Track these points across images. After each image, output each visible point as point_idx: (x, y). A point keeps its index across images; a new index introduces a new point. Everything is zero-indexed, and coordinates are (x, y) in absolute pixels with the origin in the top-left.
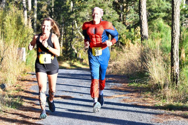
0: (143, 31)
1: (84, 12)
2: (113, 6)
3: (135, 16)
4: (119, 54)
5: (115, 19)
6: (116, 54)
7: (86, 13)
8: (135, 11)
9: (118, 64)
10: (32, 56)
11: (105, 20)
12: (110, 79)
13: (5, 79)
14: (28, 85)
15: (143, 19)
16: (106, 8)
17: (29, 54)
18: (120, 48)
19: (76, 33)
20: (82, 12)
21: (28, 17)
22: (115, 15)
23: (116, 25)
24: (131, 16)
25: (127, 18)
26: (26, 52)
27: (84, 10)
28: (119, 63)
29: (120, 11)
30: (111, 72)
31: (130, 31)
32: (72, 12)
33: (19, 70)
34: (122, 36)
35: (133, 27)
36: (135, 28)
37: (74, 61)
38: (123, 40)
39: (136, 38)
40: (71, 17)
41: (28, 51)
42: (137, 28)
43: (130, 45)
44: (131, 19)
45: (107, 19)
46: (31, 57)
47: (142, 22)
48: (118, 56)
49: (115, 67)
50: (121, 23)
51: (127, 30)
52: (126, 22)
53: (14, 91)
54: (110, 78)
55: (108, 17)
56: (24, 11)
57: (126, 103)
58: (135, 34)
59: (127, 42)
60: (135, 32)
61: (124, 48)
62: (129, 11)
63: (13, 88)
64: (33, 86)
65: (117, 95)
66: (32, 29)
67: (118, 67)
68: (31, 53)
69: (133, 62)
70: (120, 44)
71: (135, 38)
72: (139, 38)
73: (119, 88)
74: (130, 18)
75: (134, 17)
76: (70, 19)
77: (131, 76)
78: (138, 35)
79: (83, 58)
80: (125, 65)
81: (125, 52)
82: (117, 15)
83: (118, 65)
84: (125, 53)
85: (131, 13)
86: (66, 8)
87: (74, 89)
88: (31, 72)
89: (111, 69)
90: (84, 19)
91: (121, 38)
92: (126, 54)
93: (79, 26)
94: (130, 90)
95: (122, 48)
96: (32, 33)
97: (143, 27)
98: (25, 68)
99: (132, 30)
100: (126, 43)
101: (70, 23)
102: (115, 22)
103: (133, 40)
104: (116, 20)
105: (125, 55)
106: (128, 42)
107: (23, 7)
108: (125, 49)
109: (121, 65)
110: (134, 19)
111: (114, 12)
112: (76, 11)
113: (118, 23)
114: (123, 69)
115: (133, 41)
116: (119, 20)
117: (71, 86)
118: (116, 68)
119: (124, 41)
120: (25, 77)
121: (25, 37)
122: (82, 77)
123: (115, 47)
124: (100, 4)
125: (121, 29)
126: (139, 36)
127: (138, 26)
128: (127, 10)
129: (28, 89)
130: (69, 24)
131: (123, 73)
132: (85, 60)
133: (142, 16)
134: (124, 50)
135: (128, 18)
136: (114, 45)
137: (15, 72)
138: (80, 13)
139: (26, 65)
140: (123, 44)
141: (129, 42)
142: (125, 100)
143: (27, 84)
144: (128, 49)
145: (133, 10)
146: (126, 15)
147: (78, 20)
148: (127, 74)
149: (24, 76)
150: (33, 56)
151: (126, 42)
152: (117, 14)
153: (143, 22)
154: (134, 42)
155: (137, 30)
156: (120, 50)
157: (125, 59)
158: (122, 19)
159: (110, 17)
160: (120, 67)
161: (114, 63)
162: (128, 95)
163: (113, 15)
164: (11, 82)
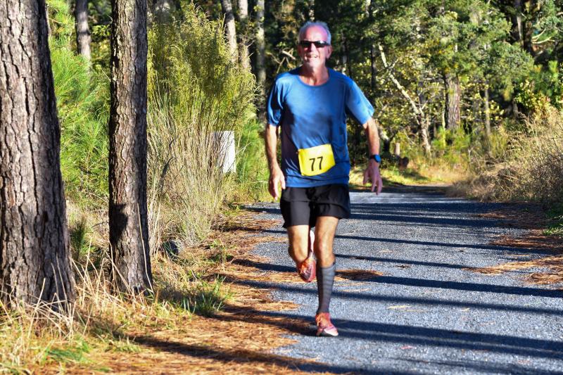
1: (406, 19)
3: (559, 25)
4: (516, 138)
5: (501, 36)
6: (505, 141)
7: (412, 22)
8: (559, 9)
9: (512, 169)
10: (255, 155)
11: (470, 37)
12: (491, 217)
13: (177, 228)
14: (245, 243)
17: (244, 148)
18: (516, 123)
19: (382, 82)
20: (400, 19)
21: (239, 41)
22: (498, 22)
23: (504, 52)
24: (547, 23)
25: (536, 32)
26: (236, 144)
27: (405, 11)
28: (517, 166)
29: (512, 11)
30: (494, 195)
31: (546, 68)
33: (219, 197)
34: (523, 86)
35: (556, 57)
36: (561, 61)
38: (526, 97)
40: (366, 35)
41: (241, 142)
43: (547, 112)
44: (548, 33)
45: (475, 35)
46: (252, 159)
48: (513, 146)
49: (503, 177)
50: (517, 46)
51: (535, 66)
52: (534, 42)
53: (205, 260)
54: (489, 212)
55: (478, 30)
56: (225, 23)
57: (539, 287)
59: (539, 101)
60: (560, 72)
61: (531, 122)
62: (541, 8)
63: (203, 253)
64: (262, 244)
65: (513, 263)
66: (251, 74)
67: (512, 179)
68: (250, 146)
69: (559, 161)
70: (516, 111)
71: (561, 91)
73: (519, 243)
74: (545, 30)
75: (556, 28)
76: (365, 38)
77: (554, 204)
79: (409, 157)
80: (533, 172)
81: (532, 132)
82: (504, 22)
83: (513, 173)
84: (533, 136)
85: (547, 16)
86: (352, 8)
87: (384, 251)
88: (253, 205)
89: (492, 185)
90: (406, 39)
91: (521, 91)
92: (536, 138)
93: (393, 62)
94: (551, 245)
95: (522, 123)
96: (253, 87)
98: (236, 192)
99: (553, 65)
100: (534, 106)
101: (366, 52)
102: (499, 43)
103: (555, 95)
104: (502, 39)
105: (534, 142)
106: (542, 102)
108: (534, 125)
109: (522, 173)
110: (556, 31)
111: (495, 14)
112: (380, 15)
113: (509, 45)
114: (528, 185)
115: (557, 98)
116: (512, 38)
117: (373, 242)
118: (507, 181)
119: (529, 100)
120: (237, 217)
121: (233, 99)
123: (501, 118)
125: (518, 66)
128: (536, 6)
130: (360, 55)
131: (531, 195)
132: (415, 163)
134: (530, 127)
135: (540, 29)
136: (498, 115)
137: (207, 206)
138: (395, 20)
139: (239, 182)
140: (526, 110)
141: (543, 104)
142: (536, 277)
143: (242, 238)
144: (542, 124)
145: (554, 5)
146: (534, 20)
147: (387, 43)
148: (542, 200)
149: (231, 215)
150: (259, 155)
151: (535, 103)
152: (505, 19)
154: (560, 102)
156: (517, 128)
157: (533, 155)
158: (520, 34)
159: (485, 29)
160: (520, 178)
161: (500, 166)
162: (547, 263)
163: (492, 24)
164: (196, 234)
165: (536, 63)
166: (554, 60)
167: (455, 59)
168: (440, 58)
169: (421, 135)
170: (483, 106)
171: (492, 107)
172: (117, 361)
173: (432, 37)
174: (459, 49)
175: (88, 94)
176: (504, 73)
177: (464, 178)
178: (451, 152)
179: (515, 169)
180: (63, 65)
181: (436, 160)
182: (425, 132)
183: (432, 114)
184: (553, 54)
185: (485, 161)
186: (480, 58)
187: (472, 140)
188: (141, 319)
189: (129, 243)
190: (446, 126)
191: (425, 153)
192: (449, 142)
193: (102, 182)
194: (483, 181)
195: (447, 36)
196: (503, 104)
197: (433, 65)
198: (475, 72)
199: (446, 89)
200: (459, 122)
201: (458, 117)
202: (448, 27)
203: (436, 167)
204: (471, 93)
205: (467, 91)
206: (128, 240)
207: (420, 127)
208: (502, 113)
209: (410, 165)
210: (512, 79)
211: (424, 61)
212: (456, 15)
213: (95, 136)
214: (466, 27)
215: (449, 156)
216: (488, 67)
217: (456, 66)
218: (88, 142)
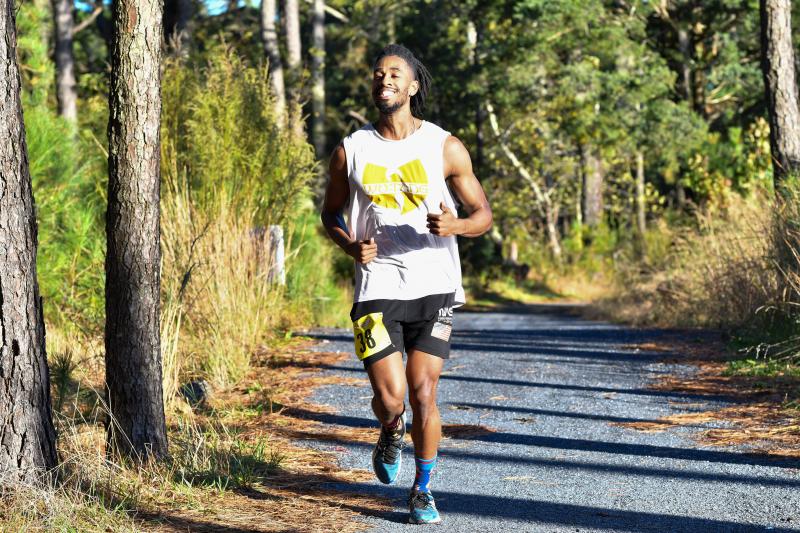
0: (782, 136)
1: (526, 67)
2: (649, 36)
3: (744, 76)
4: (683, 237)
5: (661, 92)
6: (666, 241)
7: (535, 71)
8: (743, 54)
9: (677, 281)
10: (310, 261)
11: (617, 93)
12: (649, 349)
13: (201, 364)
14: (299, 386)
15: (779, 86)
16: (618, 44)
17: (297, 251)
18: (682, 215)
19: (492, 156)
20: (518, 67)
21: (288, 97)
22: (658, 71)
23: (666, 114)
24: (727, 73)
25: (710, 86)
26: (286, 244)
27: (525, 55)
28: (684, 277)
29: (679, 57)
30: (652, 317)
31: (725, 138)
32: (476, 69)
33: (261, 320)
34: (694, 162)
35: (739, 122)
36: (746, 128)
37: (488, 278)
38: (696, 179)
39: (752, 170)
40: (470, 91)
41: (292, 242)
42: (753, 126)
43: (726, 201)
44: (728, 88)
45: (624, 91)
46: (308, 265)
47: (775, 100)
48: (679, 249)
49: (665, 293)
50: (685, 106)
51: (711, 136)
52: (708, 100)
53: (242, 410)
54: (647, 342)
55: (628, 82)
56: (270, 71)
57: (718, 450)
58: (748, 151)
59: (715, 185)
60: (746, 143)
61: (704, 214)
62: (719, 53)
63: (239, 400)
64: (322, 387)
65: (681, 414)
66: (307, 144)
67: (678, 295)
68: (304, 247)
69: (744, 270)
70: (682, 198)
71: (747, 169)
72: (764, 168)
73: (689, 387)
74: (724, 83)
75: (738, 80)
76: (467, 96)
77: (738, 331)
78: (762, 154)
79: (529, 263)
80: (708, 286)
81: (705, 228)
82: (666, 71)
83: (680, 287)
84: (707, 234)
85: (726, 64)
86: (449, 51)
87: (497, 397)
88: (310, 331)
89: (648, 304)
90: (527, 95)
91: (689, 170)
92: (712, 237)
93: (507, 128)
94: (735, 390)
95: (692, 215)
96: (308, 163)
97: (780, 122)
98: (285, 313)
99: (735, 133)
100: (708, 191)
101: (469, 114)
102: (657, 102)
103: (738, 177)
104: (661, 97)
105: (709, 243)
106: (719, 186)
107: (267, 53)
108: (708, 217)
109: (692, 286)
110: (740, 85)
111: (653, 60)
112: (489, 62)
113: (673, 105)
114: (702, 303)
115: (741, 180)
116: (677, 96)
117: (482, 384)
118: (670, 299)
119: (701, 183)
120: (285, 350)
121: (281, 181)
122: (527, 341)
123: (661, 209)
124: (593, 31)
125: (686, 134)
126: (765, 160)
127: (759, 117)
128: (710, 50)
129: (299, 402)
130: (461, 118)
131: (703, 318)
132: (538, 272)
133: (775, 72)
134: (703, 221)
135: (716, 83)
136: (657, 203)
137: (244, 332)
138: (510, 69)
139: (289, 298)
140: (699, 197)
141: (721, 188)
142: (714, 435)
143: (294, 379)
144: (720, 216)
145: (736, 49)
146: (707, 69)
147: (499, 102)
148: (720, 325)
149: (279, 346)
150: (316, 260)
151: (709, 187)
152: (667, 68)
153: (780, 100)
154: (746, 186)
155: (754, 133)
156: (684, 223)
157: (706, 262)
158: (688, 90)
159: (638, 81)
160: (688, 293)
161: (660, 277)
162: (729, 415)
163: (648, 75)
164: (229, 372)
165: (712, 130)
166: (736, 126)
167: (596, 124)
168: (574, 122)
169: (546, 232)
170: (635, 191)
171: (648, 192)
173: (564, 93)
174: (602, 109)
175: (74, 172)
176: (665, 144)
177: (609, 293)
178: (590, 256)
179: (682, 280)
180: (39, 130)
181: (568, 267)
182: (552, 228)
183: (563, 203)
184: (735, 118)
185: (639, 270)
186: (631, 122)
187: (620, 239)
188: (151, 495)
189: (134, 386)
190: (583, 220)
191: (552, 257)
192: (587, 241)
193: (94, 299)
194: (637, 299)
195: (584, 91)
196: (663, 187)
197: (564, 132)
198: (624, 143)
199: (583, 167)
200: (601, 214)
201: (600, 207)
202: (586, 79)
203: (568, 277)
204: (619, 172)
205: (613, 171)
206: (133, 381)
207: (545, 221)
208: (662, 200)
209: (532, 275)
210: (677, 153)
211: (550, 126)
212: (597, 61)
213: (85, 232)
214: (612, 79)
215: (587, 262)
216: (644, 136)
217: (598, 135)
218: (74, 241)
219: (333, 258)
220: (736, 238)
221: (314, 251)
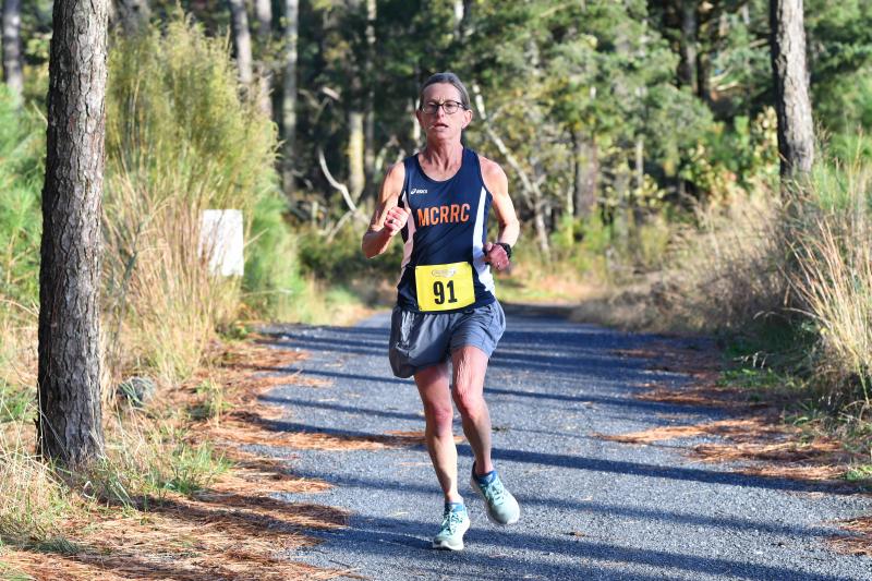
0: (790, 127)
1: (516, 45)
2: (651, 15)
3: (752, 61)
4: (680, 235)
5: (662, 75)
6: (663, 239)
7: (526, 49)
8: (753, 37)
9: (673, 282)
10: (273, 250)
11: (613, 76)
12: (636, 356)
13: (146, 359)
14: (252, 385)
15: (789, 73)
16: (617, 23)
18: (681, 212)
20: (507, 44)
21: (255, 70)
22: (659, 54)
23: (666, 100)
24: (734, 58)
25: (717, 71)
26: (245, 230)
27: (516, 32)
28: (681, 279)
30: (644, 321)
31: (730, 128)
33: (214, 312)
34: (695, 153)
35: (747, 111)
36: (753, 117)
38: (698, 171)
39: (758, 163)
41: (252, 228)
42: (761, 116)
43: (729, 197)
44: (735, 73)
45: (621, 74)
46: (271, 255)
47: (783, 88)
48: (675, 247)
49: (658, 297)
50: (687, 92)
51: (714, 125)
52: (712, 86)
53: (189, 410)
54: (636, 348)
55: (626, 65)
57: (707, 467)
58: (755, 143)
59: (718, 179)
60: (752, 134)
61: (704, 210)
62: (726, 34)
63: (186, 399)
64: (279, 388)
65: (669, 427)
66: (270, 122)
67: (673, 298)
68: (265, 235)
70: (683, 193)
71: (753, 163)
72: (772, 162)
73: (679, 398)
74: (731, 68)
75: (747, 65)
77: (735, 338)
78: (770, 147)
80: (704, 288)
81: (705, 226)
82: (667, 54)
83: (674, 288)
84: (707, 233)
85: (733, 47)
86: (434, 25)
88: (268, 327)
89: (642, 306)
90: (516, 75)
91: (690, 162)
92: (712, 236)
93: (494, 111)
94: (728, 403)
95: (691, 211)
96: (271, 142)
97: (788, 111)
99: (741, 123)
100: (709, 186)
102: (658, 85)
103: (743, 169)
104: (663, 79)
105: (709, 241)
106: (722, 180)
108: (708, 214)
109: (687, 289)
110: (748, 71)
111: (654, 40)
112: (475, 38)
113: (675, 90)
114: (696, 308)
115: (746, 174)
116: (681, 78)
118: (664, 300)
119: (702, 177)
120: (240, 346)
123: (659, 204)
124: (589, 7)
125: (688, 123)
126: (772, 153)
127: (768, 105)
128: (718, 31)
129: (253, 403)
131: (700, 322)
133: (785, 57)
134: (702, 218)
135: (723, 68)
136: (656, 197)
137: (195, 325)
138: (499, 47)
140: (699, 192)
141: (724, 183)
142: (704, 450)
143: (247, 378)
144: (722, 213)
145: (746, 32)
146: (713, 52)
147: (485, 81)
148: (716, 332)
149: (233, 342)
150: (280, 249)
151: (711, 181)
152: (669, 50)
153: (788, 88)
154: (751, 180)
155: (761, 123)
156: (682, 219)
157: (706, 261)
158: (693, 74)
159: (637, 64)
160: (684, 295)
162: (721, 430)
163: (649, 57)
164: (177, 369)
165: (716, 120)
166: (743, 115)
167: (591, 109)
168: (567, 107)
169: (534, 226)
170: (631, 184)
171: (647, 185)
172: (42, 565)
173: (556, 74)
174: (598, 94)
175: (16, 146)
176: (665, 133)
177: (600, 292)
178: (580, 253)
179: (678, 282)
181: (556, 264)
182: (541, 223)
183: (553, 194)
184: (742, 107)
185: (633, 269)
186: (629, 108)
187: (613, 236)
188: (83, 501)
189: (69, 381)
190: (575, 213)
192: (578, 237)
194: (629, 300)
195: (578, 73)
196: (662, 180)
197: (556, 118)
198: (621, 130)
199: (576, 156)
200: (595, 207)
201: (593, 199)
202: (581, 60)
203: (556, 275)
204: (614, 162)
205: (608, 160)
206: (68, 376)
207: (532, 214)
208: (661, 194)
210: (678, 144)
211: (542, 111)
212: (594, 41)
213: (24, 211)
214: (609, 60)
215: (577, 259)
216: (642, 124)
217: (592, 121)
218: (12, 221)
219: (299, 247)
220: (736, 237)
221: (279, 240)
